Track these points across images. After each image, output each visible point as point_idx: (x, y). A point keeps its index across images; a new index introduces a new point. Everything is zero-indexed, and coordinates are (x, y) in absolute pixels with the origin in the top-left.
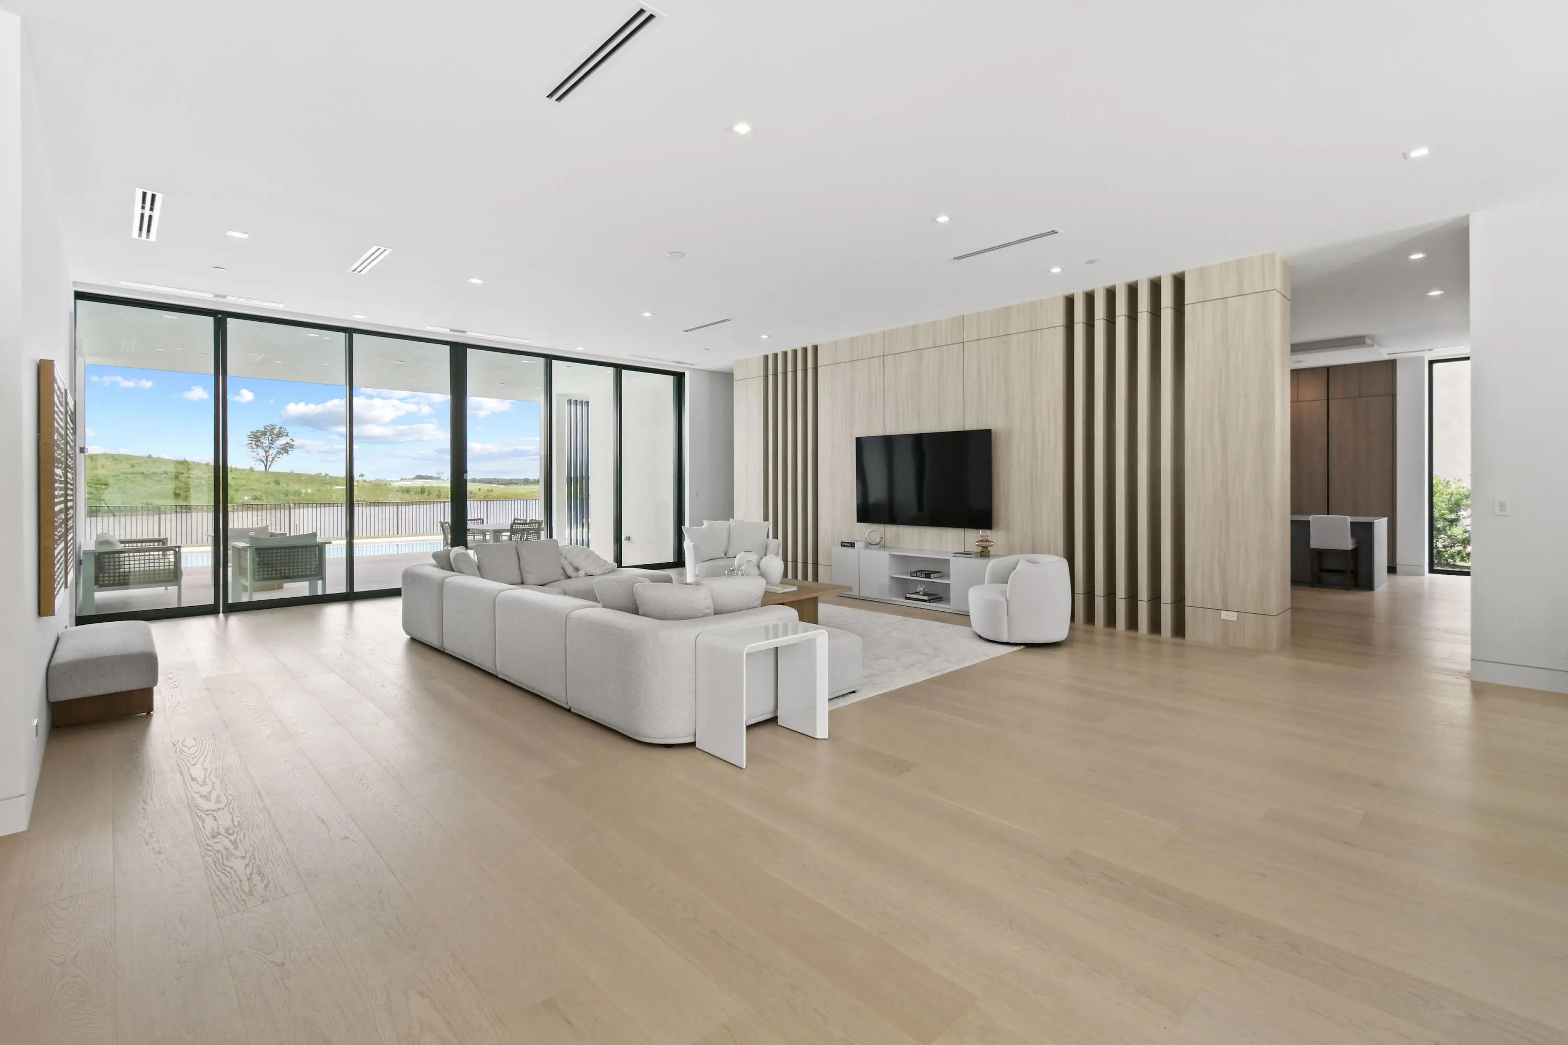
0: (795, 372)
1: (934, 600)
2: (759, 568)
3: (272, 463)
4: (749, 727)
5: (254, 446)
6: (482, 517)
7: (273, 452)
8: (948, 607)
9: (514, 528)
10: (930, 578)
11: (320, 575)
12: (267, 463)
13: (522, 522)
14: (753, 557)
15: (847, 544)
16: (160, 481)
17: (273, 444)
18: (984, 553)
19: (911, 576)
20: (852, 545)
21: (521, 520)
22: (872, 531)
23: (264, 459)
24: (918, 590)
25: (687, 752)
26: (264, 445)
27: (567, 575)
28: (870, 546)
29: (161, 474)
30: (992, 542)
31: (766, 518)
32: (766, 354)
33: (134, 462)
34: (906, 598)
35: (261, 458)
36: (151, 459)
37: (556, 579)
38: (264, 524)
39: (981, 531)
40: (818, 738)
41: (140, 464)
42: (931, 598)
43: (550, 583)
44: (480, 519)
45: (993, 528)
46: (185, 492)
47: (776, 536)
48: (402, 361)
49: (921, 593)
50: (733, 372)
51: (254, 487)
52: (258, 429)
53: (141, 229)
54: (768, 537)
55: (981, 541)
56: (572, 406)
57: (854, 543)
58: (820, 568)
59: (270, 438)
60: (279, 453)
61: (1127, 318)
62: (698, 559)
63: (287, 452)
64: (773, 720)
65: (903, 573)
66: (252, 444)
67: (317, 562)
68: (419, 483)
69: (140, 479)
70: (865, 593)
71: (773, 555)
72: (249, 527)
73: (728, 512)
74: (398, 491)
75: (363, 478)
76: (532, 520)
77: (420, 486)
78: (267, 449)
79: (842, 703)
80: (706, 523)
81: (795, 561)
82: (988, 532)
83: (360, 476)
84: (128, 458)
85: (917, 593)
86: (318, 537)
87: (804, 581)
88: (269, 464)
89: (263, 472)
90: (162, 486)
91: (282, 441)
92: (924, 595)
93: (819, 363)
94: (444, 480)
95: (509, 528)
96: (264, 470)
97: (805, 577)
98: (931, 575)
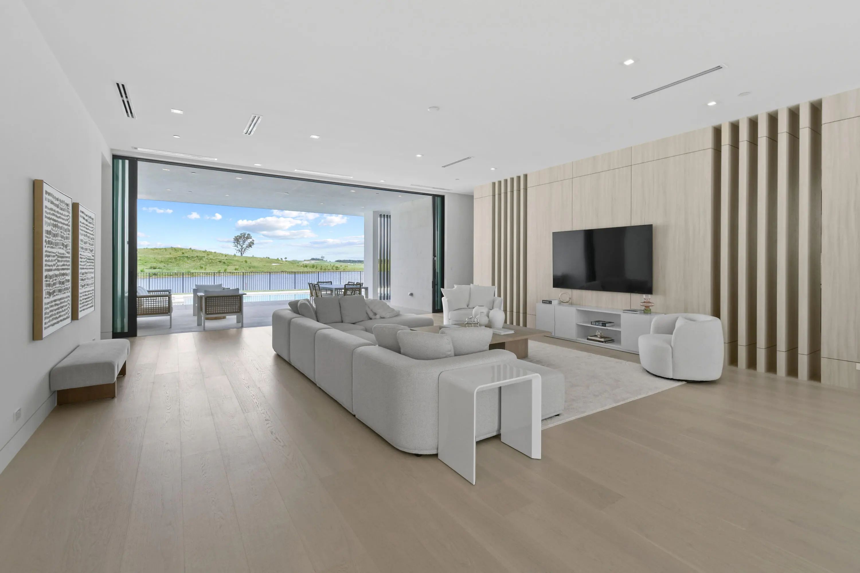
0: (512, 192)
1: (609, 342)
2: (488, 317)
3: (244, 252)
4: (478, 443)
5: (236, 244)
6: (331, 281)
7: (244, 246)
8: (619, 346)
9: (346, 287)
10: (605, 326)
11: (240, 312)
12: (242, 251)
13: (352, 284)
14: (485, 310)
15: (546, 302)
16: (194, 260)
17: (244, 243)
18: (647, 310)
19: (591, 324)
20: (550, 302)
21: (351, 282)
22: (562, 294)
23: (240, 250)
24: (596, 334)
25: (431, 461)
26: (241, 243)
27: (369, 318)
28: (562, 303)
29: (195, 257)
30: (653, 303)
31: (493, 284)
32: (494, 181)
33: (184, 251)
34: (588, 339)
35: (239, 249)
36: (191, 250)
37: (361, 320)
38: (220, 283)
39: (644, 295)
40: (532, 458)
41: (186, 252)
42: (605, 340)
43: (359, 322)
44: (330, 282)
45: (653, 293)
46: (205, 266)
47: (499, 296)
48: (288, 193)
49: (599, 336)
50: (473, 193)
51: (235, 264)
52: (238, 235)
53: (127, 112)
54: (494, 296)
55: (644, 302)
56: (382, 218)
57: (551, 301)
58: (528, 316)
59: (243, 240)
60: (247, 247)
61: (767, 138)
62: (450, 309)
63: (251, 246)
64: (498, 437)
65: (587, 323)
66: (235, 242)
67: (239, 305)
68: (313, 262)
69: (186, 259)
70: (558, 335)
71: (498, 309)
72: (205, 284)
73: (470, 281)
74: (301, 266)
75: (287, 260)
76: (357, 283)
77: (312, 264)
78: (242, 245)
79: (552, 424)
80: (456, 286)
81: (512, 311)
82: (649, 296)
83: (285, 258)
84: (181, 249)
85: (596, 336)
86: (240, 291)
87: (517, 326)
88: (243, 252)
89: (240, 256)
90: (195, 263)
91: (250, 240)
92: (601, 337)
93: (528, 186)
94: (325, 261)
95: (344, 287)
96: (240, 255)
97: (518, 323)
98: (607, 324)
